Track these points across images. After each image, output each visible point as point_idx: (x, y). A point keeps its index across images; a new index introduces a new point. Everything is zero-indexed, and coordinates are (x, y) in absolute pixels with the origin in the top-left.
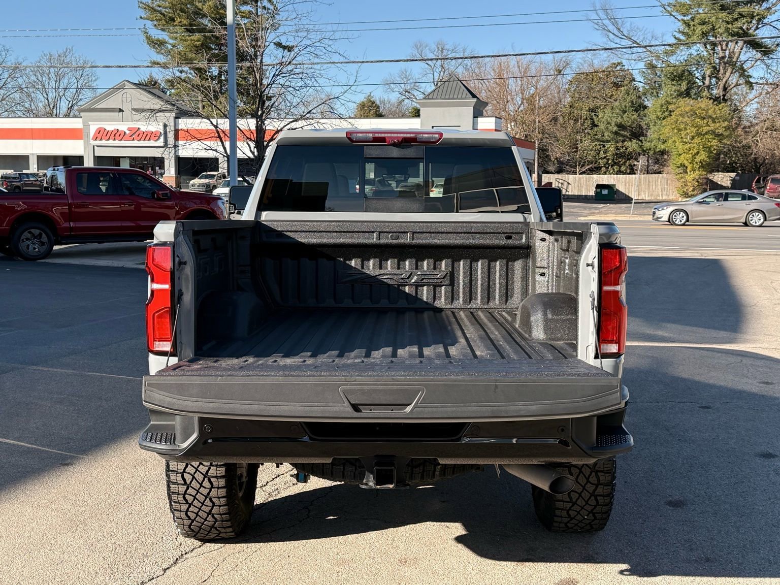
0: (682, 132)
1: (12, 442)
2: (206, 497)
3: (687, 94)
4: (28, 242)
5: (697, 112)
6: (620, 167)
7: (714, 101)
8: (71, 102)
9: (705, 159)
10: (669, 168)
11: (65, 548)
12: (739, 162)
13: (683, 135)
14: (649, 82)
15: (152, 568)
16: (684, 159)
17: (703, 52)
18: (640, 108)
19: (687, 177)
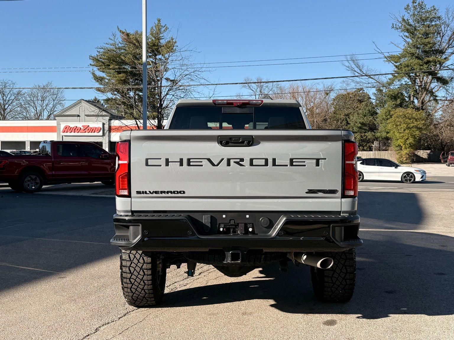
0: (398, 127)
1: (31, 269)
2: (141, 280)
3: (401, 105)
4: (29, 183)
5: (407, 115)
6: (364, 147)
7: (416, 109)
8: (50, 113)
9: (412, 142)
10: (392, 147)
11: (66, 310)
12: (432, 145)
13: (399, 128)
14: (379, 99)
15: (113, 317)
16: (400, 142)
17: (409, 82)
18: (374, 114)
19: (402, 152)
